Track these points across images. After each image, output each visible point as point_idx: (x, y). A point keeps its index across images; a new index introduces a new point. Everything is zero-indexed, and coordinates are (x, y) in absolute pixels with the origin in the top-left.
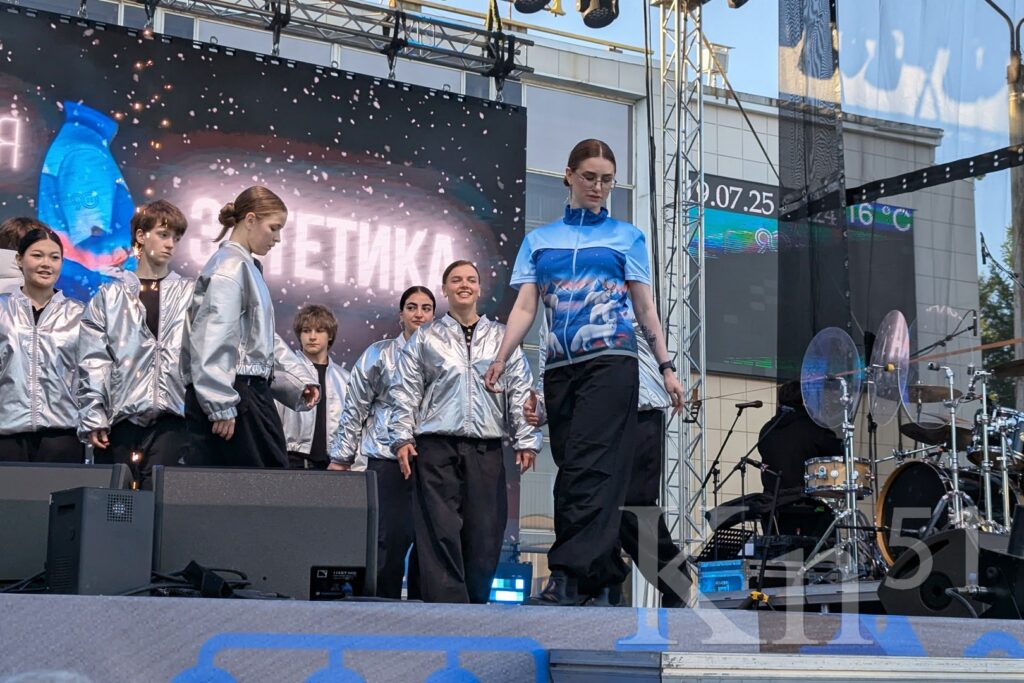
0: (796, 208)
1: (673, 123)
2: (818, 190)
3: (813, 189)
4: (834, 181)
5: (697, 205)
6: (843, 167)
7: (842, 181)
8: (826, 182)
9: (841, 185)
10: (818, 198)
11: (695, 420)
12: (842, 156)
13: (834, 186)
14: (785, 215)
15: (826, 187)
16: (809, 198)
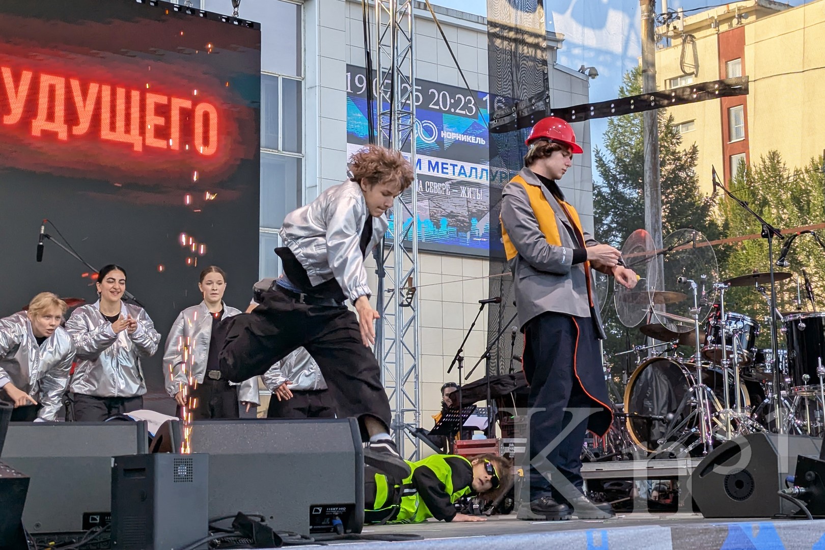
0: (507, 122)
1: (388, 39)
2: (526, 107)
3: (522, 106)
4: (541, 100)
5: (409, 113)
6: (548, 89)
7: (547, 101)
8: (533, 101)
9: (547, 104)
10: (527, 114)
11: (409, 305)
12: (547, 79)
13: (540, 106)
14: (495, 128)
15: (533, 105)
16: (518, 114)
